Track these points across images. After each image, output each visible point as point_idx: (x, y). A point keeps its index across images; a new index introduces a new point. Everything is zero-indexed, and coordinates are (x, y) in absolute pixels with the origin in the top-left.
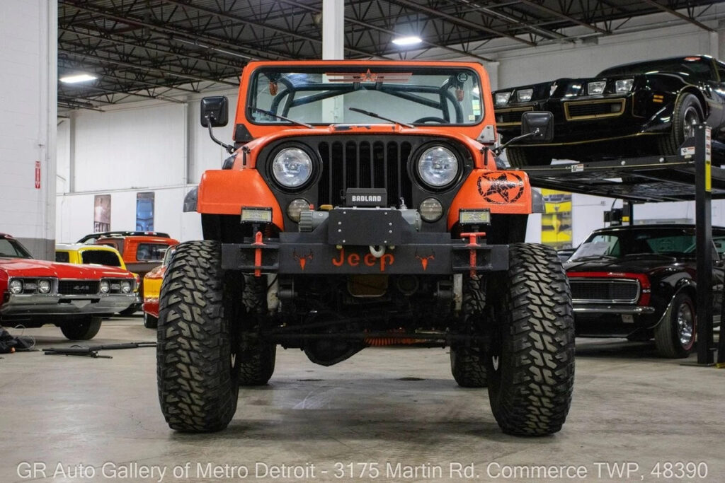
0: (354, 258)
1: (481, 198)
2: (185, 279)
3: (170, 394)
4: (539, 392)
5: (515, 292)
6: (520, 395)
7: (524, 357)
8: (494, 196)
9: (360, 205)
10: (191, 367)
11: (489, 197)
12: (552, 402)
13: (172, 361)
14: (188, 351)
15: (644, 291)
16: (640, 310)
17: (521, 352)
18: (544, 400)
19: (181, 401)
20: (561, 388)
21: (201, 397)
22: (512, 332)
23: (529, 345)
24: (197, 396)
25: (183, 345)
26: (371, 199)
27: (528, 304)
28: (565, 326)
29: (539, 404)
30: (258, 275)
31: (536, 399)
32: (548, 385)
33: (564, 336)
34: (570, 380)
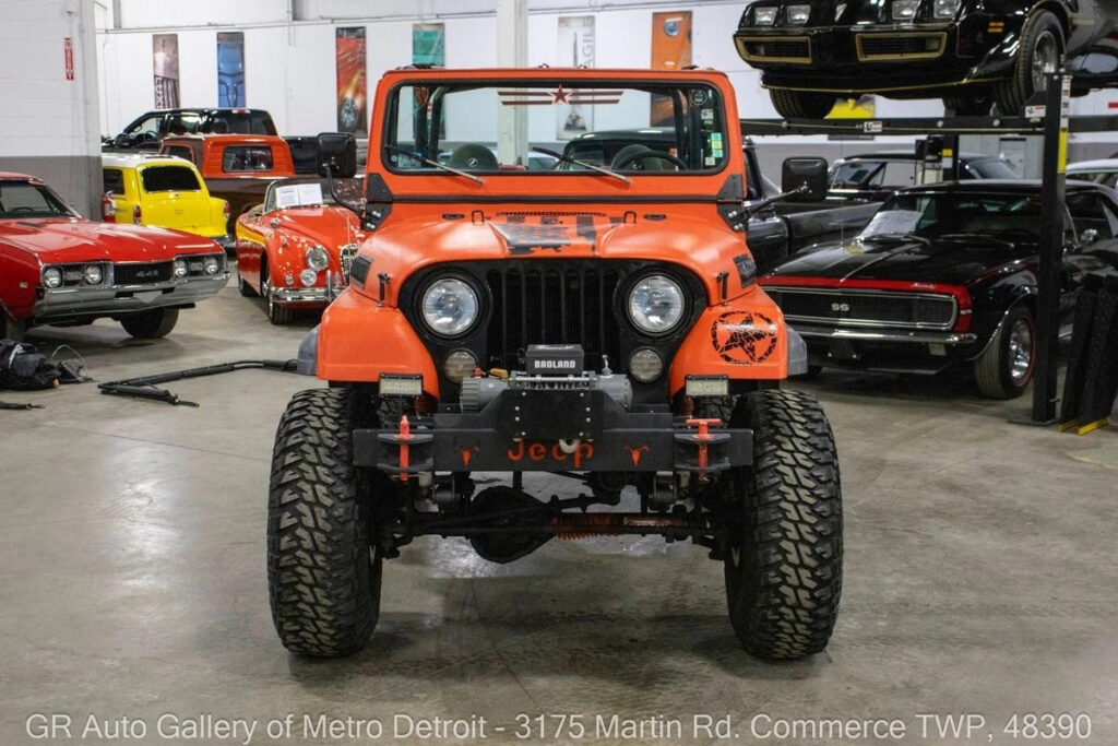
0: (538, 448)
1: (717, 354)
2: (303, 466)
3: (288, 620)
4: (792, 617)
5: (761, 483)
6: (766, 620)
7: (772, 574)
8: (736, 353)
9: (545, 373)
10: (316, 590)
11: (729, 353)
12: (809, 628)
13: (289, 581)
14: (310, 569)
15: (963, 312)
16: (956, 339)
17: (768, 567)
18: (799, 627)
19: (303, 629)
20: (823, 611)
21: (331, 625)
22: (757, 539)
23: (779, 557)
24: (325, 624)
25: (303, 561)
26: (561, 364)
27: (779, 501)
28: (829, 532)
29: (792, 631)
30: (405, 479)
31: (787, 625)
32: (805, 609)
33: (828, 545)
34: (834, 600)
